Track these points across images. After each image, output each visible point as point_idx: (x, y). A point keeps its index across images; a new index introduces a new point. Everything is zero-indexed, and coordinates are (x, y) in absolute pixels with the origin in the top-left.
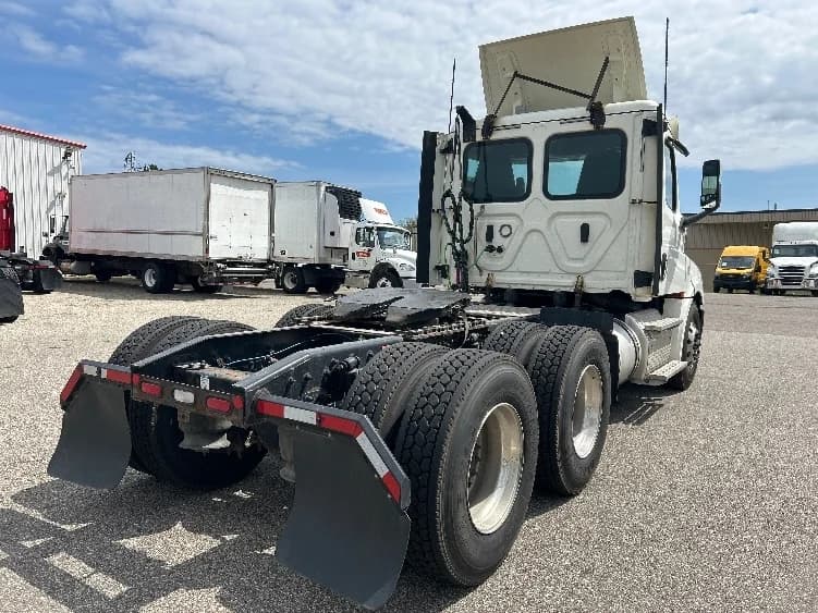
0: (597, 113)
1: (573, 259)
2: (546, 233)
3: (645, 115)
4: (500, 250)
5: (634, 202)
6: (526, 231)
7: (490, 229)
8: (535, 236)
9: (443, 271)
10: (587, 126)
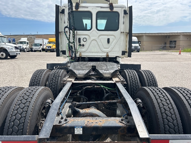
0: (111, 6)
1: (105, 48)
2: (98, 41)
3: (124, 9)
4: (83, 45)
5: (121, 32)
6: (91, 40)
7: (79, 39)
8: (94, 42)
9: (64, 52)
10: (108, 10)
